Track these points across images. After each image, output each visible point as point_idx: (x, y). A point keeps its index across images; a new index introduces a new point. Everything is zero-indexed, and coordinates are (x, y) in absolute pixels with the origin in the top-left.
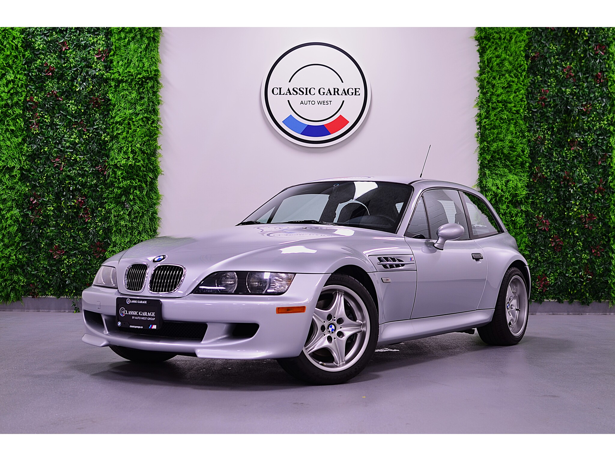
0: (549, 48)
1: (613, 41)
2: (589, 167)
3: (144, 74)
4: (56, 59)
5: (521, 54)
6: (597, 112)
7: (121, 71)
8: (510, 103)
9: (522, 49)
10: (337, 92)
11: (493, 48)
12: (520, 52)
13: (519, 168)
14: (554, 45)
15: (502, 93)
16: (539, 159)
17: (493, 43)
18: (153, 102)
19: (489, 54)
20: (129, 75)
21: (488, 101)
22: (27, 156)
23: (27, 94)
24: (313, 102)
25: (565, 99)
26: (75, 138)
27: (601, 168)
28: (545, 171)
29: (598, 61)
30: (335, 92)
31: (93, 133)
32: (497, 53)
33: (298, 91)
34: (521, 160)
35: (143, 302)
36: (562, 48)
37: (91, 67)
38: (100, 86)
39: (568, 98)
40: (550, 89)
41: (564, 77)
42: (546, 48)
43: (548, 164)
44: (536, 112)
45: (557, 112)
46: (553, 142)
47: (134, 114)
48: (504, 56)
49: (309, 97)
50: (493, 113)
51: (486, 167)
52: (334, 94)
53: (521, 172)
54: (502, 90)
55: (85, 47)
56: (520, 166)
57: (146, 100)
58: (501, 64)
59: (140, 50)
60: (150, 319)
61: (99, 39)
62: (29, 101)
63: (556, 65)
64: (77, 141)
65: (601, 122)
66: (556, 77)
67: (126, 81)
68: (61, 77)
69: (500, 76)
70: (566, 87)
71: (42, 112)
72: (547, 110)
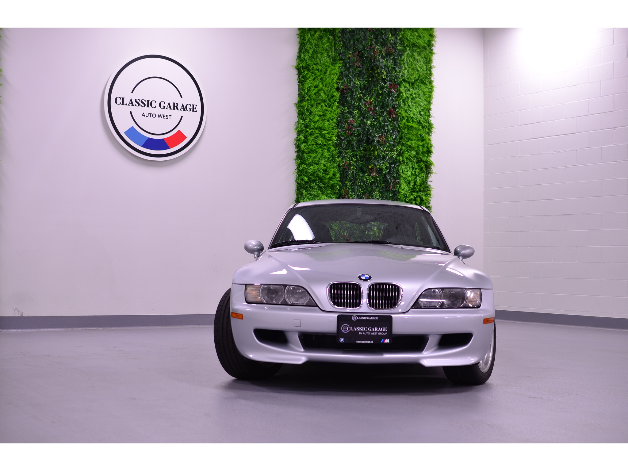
0: (354, 83)
1: (402, 81)
2: (382, 192)
5: (333, 86)
6: (389, 143)
8: (324, 130)
9: (335, 81)
11: (312, 78)
12: (333, 84)
13: (329, 190)
14: (358, 80)
15: (318, 121)
16: (346, 182)
17: (312, 73)
19: (308, 83)
21: (306, 126)
25: (366, 130)
27: (392, 193)
28: (351, 193)
29: (391, 98)
30: (174, 106)
32: (315, 83)
33: (140, 103)
34: (332, 182)
36: (364, 84)
39: (368, 129)
40: (354, 119)
41: (365, 110)
42: (352, 83)
43: (353, 187)
44: (344, 140)
45: (359, 141)
46: (357, 167)
48: (321, 86)
49: (150, 110)
50: (311, 138)
51: (303, 188)
53: (331, 193)
54: (318, 118)
56: (330, 188)
58: (318, 93)
63: (360, 99)
65: (392, 152)
66: (359, 109)
69: (316, 104)
70: (368, 119)
72: (353, 139)
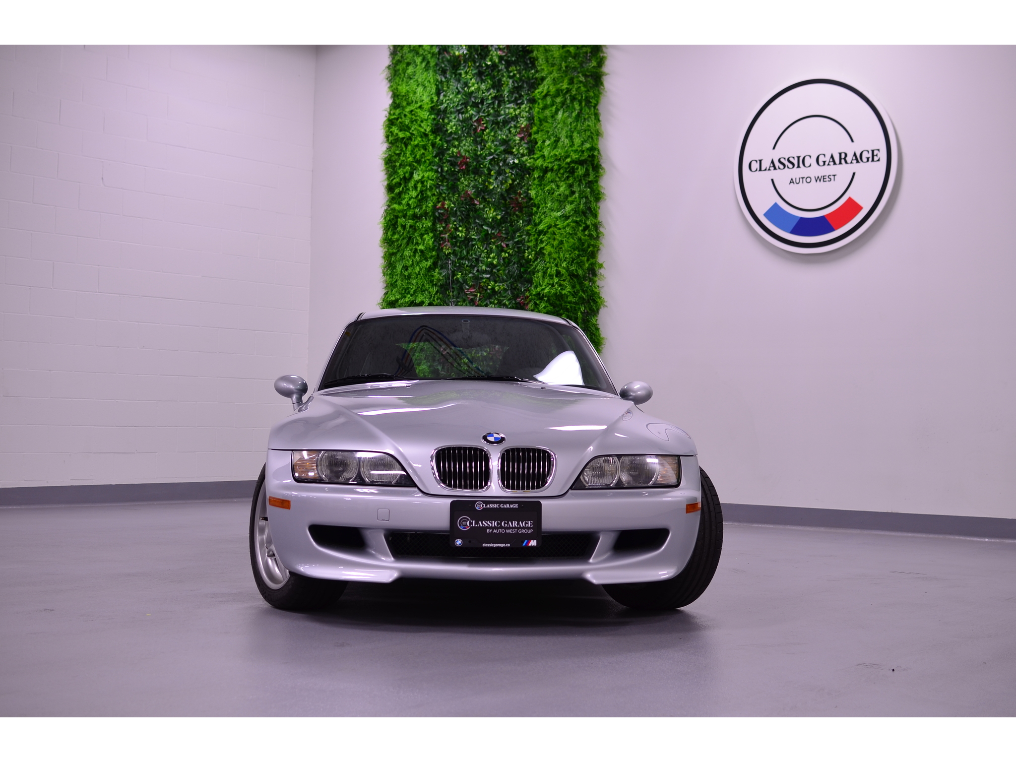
3: (575, 156)
4: (472, 144)
7: (546, 153)
10: (845, 159)
18: (587, 198)
20: (556, 160)
22: (439, 286)
23: (438, 199)
24: (808, 180)
26: (494, 258)
30: (840, 159)
31: (513, 248)
33: (786, 163)
35: (512, 506)
37: (511, 153)
38: (522, 178)
47: (563, 217)
49: (802, 172)
52: (840, 163)
55: (506, 122)
57: (577, 195)
59: (570, 120)
60: (523, 531)
61: (523, 111)
62: (439, 208)
64: (495, 262)
67: (552, 170)
68: (477, 172)
71: (455, 223)
